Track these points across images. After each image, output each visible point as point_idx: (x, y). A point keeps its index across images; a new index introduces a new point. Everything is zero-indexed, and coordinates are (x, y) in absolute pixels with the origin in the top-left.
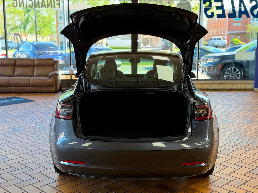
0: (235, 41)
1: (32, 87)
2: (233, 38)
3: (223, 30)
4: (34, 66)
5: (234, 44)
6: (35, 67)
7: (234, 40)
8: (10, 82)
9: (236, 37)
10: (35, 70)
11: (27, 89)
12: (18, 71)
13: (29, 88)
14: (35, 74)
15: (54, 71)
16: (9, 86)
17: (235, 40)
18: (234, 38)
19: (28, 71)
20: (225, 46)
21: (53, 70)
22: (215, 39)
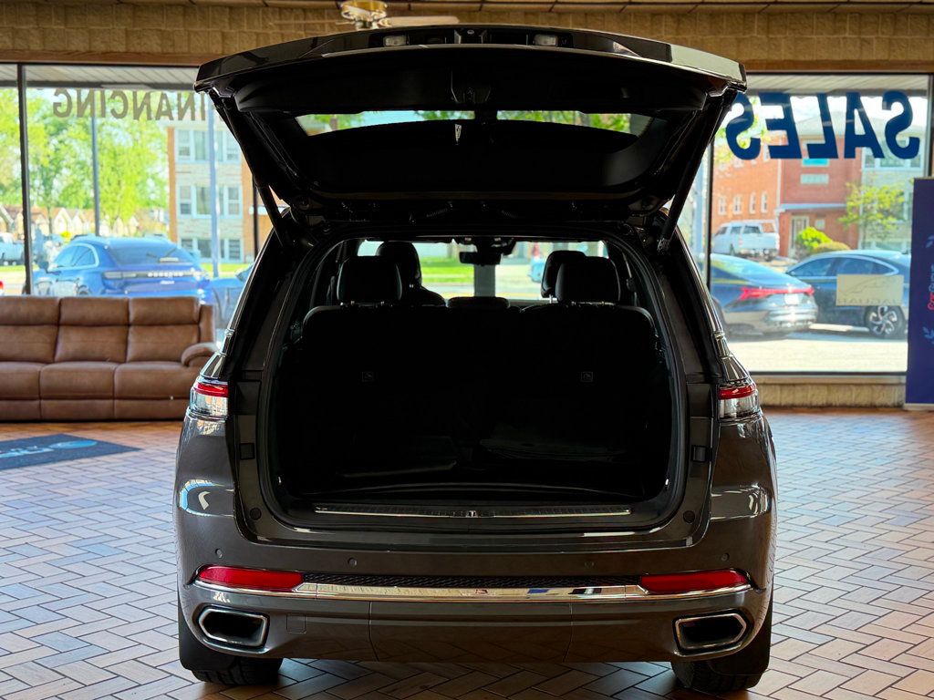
0: (810, 239)
1: (120, 398)
2: (803, 226)
3: (763, 201)
4: (129, 325)
5: (805, 247)
6: (131, 329)
7: (806, 234)
8: (44, 382)
9: (812, 225)
10: (131, 338)
11: (103, 405)
12: (70, 341)
13: (108, 402)
14: (131, 353)
15: (199, 341)
16: (37, 396)
17: (809, 233)
18: (805, 227)
19: (105, 340)
20: (774, 254)
21: (195, 339)
22: (736, 230)
